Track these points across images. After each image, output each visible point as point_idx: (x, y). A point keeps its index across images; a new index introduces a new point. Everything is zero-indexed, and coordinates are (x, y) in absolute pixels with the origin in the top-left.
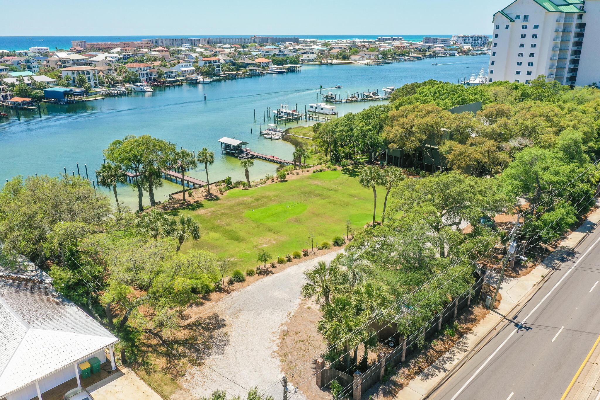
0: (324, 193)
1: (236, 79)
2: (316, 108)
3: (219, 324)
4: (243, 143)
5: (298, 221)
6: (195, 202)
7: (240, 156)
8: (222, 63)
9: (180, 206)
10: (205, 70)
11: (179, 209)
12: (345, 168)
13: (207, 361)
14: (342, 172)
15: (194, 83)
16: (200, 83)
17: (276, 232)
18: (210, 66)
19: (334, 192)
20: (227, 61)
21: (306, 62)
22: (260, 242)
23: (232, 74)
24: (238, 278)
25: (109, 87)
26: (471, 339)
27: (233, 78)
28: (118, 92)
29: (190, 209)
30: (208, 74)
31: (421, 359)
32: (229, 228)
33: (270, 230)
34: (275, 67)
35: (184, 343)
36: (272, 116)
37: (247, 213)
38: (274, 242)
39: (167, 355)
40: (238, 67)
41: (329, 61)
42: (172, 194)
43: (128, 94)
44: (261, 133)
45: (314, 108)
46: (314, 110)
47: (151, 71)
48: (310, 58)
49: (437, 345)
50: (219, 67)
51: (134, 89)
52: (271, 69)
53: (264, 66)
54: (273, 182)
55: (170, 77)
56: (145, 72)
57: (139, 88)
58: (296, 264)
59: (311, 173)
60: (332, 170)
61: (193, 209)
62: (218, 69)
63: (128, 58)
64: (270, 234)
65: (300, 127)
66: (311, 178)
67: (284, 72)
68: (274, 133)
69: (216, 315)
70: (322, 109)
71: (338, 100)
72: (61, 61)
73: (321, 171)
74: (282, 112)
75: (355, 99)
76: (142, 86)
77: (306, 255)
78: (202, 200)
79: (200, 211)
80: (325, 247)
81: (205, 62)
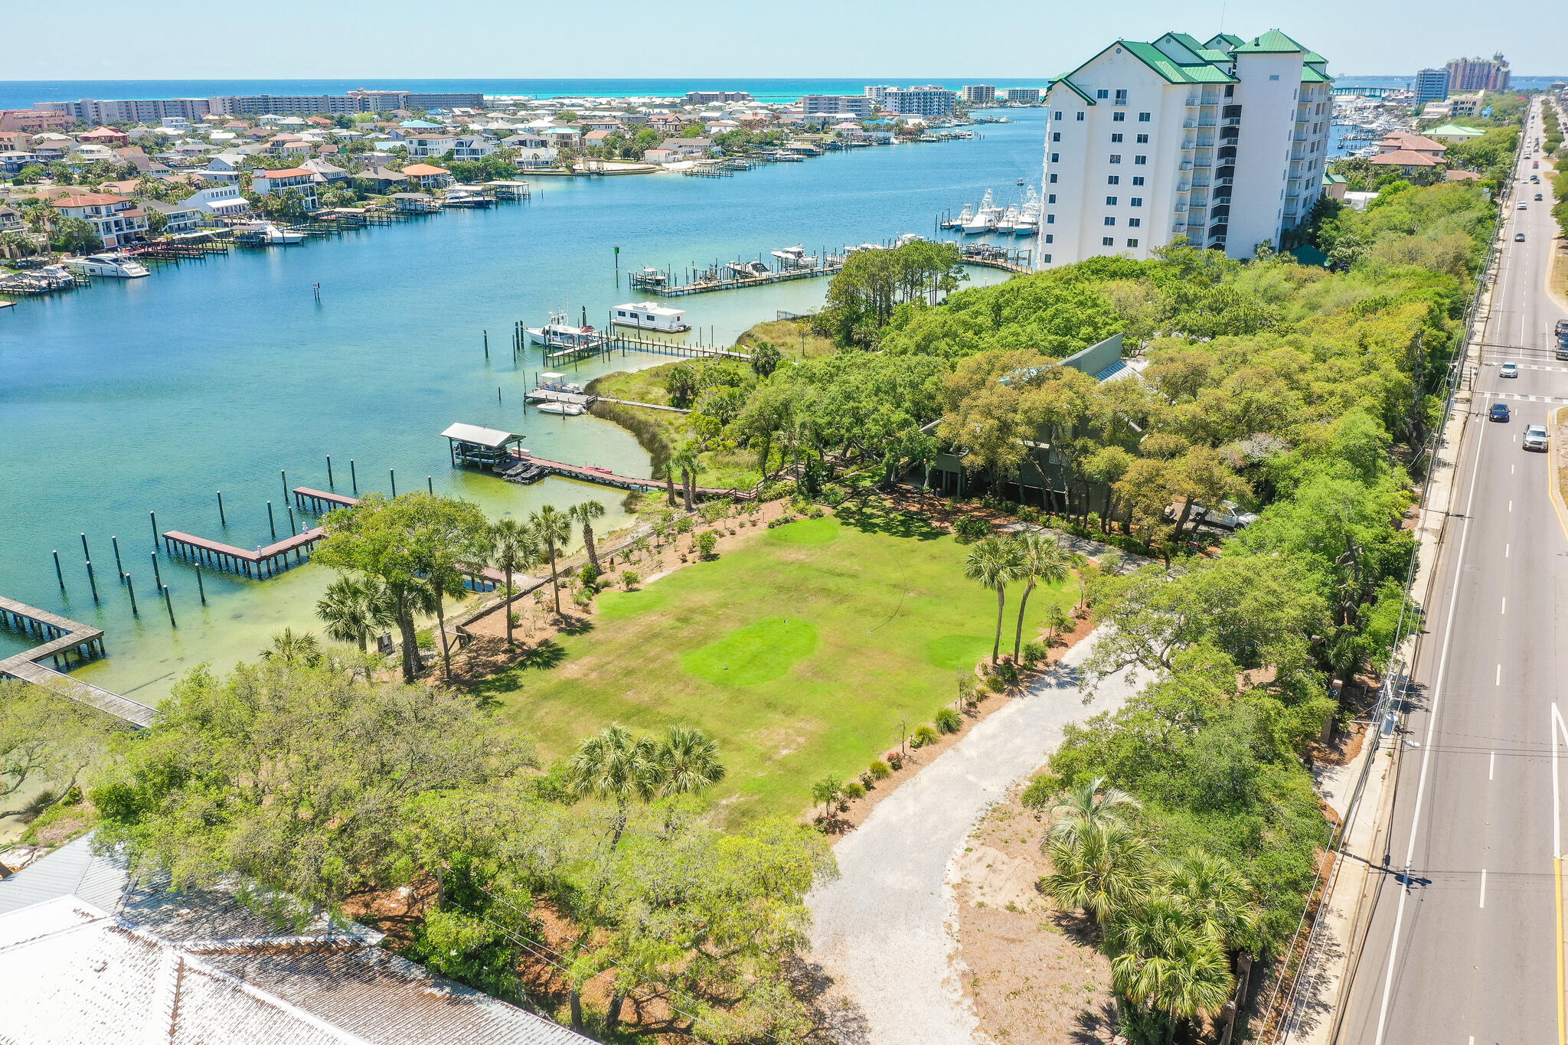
0: (832, 583)
1: (365, 226)
2: (634, 315)
3: (815, 978)
4: (514, 438)
5: (818, 672)
6: (540, 644)
7: (509, 472)
8: (318, 183)
9: (512, 660)
10: (275, 204)
11: (511, 668)
12: (840, 508)
14: (839, 520)
15: (255, 244)
16: (272, 244)
17: (790, 712)
18: (291, 194)
19: (851, 581)
20: (331, 177)
21: (531, 169)
22: (771, 744)
23: (354, 216)
25: (13, 267)
26: (1336, 927)
27: (358, 224)
28: (49, 284)
29: (539, 665)
30: (286, 215)
33: (770, 705)
34: (462, 190)
36: (527, 341)
37: (685, 662)
38: (801, 740)
40: (364, 192)
41: (593, 166)
42: (464, 625)
43: (77, 286)
44: (526, 397)
45: (628, 315)
46: (628, 320)
47: (129, 214)
48: (542, 159)
50: (312, 194)
51: (92, 270)
52: (453, 195)
53: (432, 185)
54: (684, 561)
55: (179, 229)
56: (112, 219)
57: (109, 268)
58: (886, 793)
59: (762, 529)
60: (812, 517)
61: (547, 664)
62: (310, 199)
63: (20, 167)
64: (776, 717)
65: (620, 374)
66: (772, 544)
67: (489, 202)
68: (562, 396)
70: (650, 318)
71: (674, 288)
73: (787, 521)
74: (555, 333)
75: (714, 283)
76: (115, 260)
77: (896, 767)
78: (552, 634)
79: (567, 670)
80: (925, 738)
81: (274, 183)
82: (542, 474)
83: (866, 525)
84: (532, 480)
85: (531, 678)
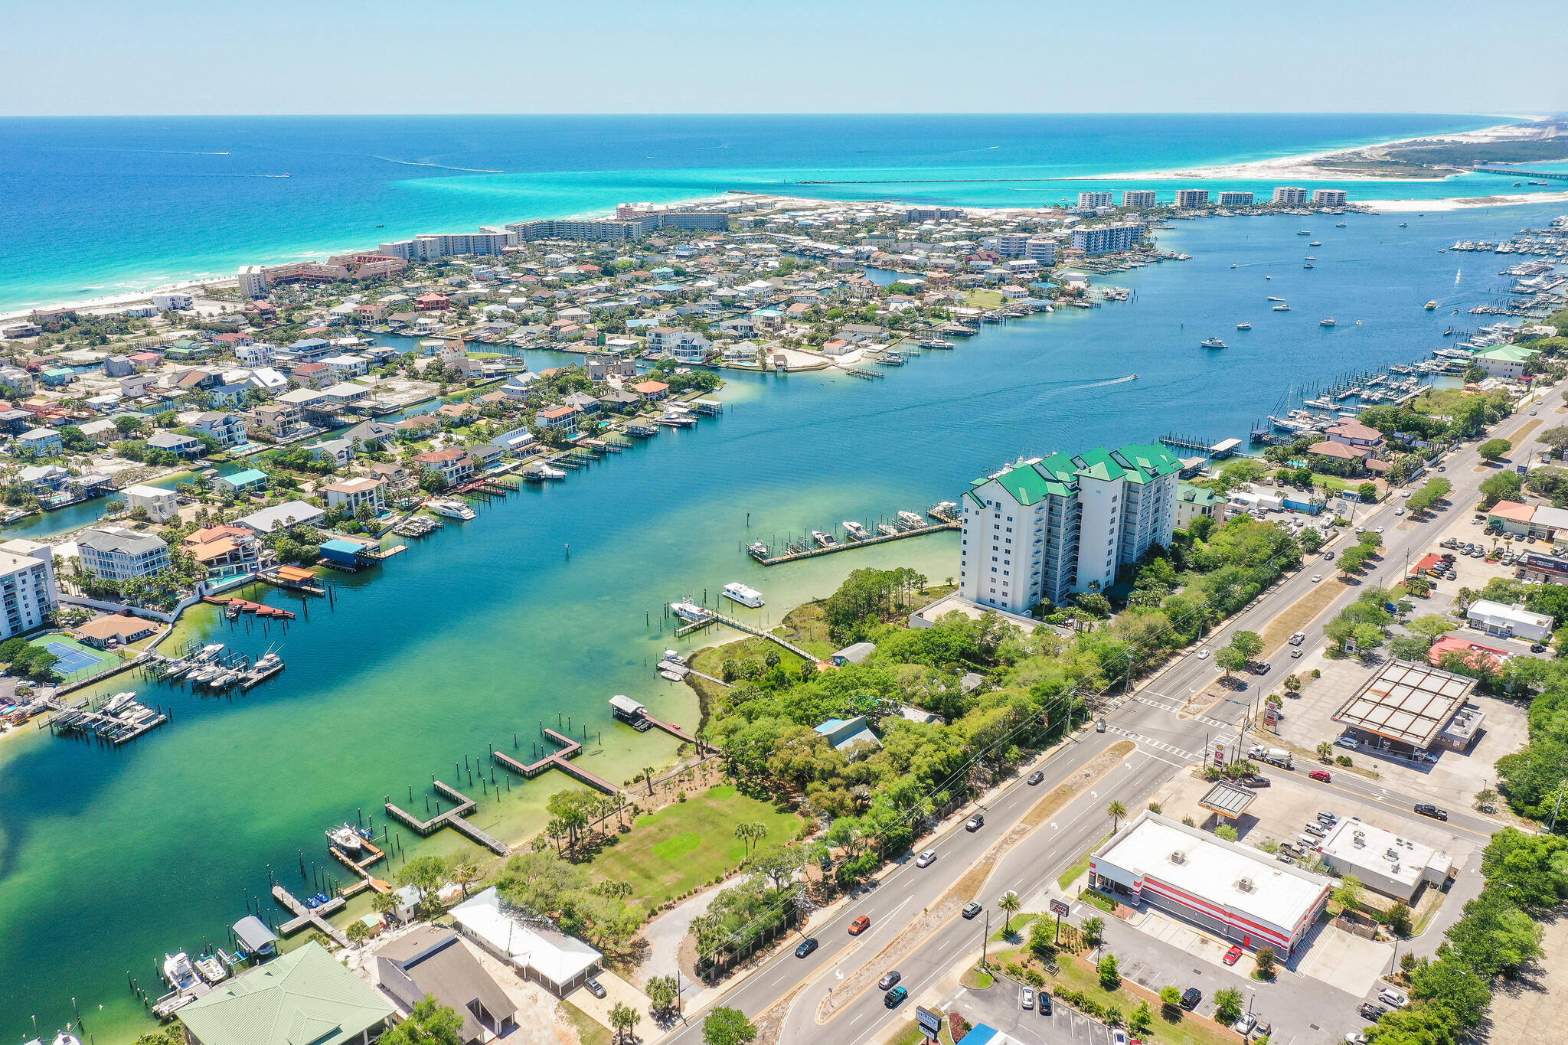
0: (717, 819)
2: (734, 593)
3: (646, 944)
6: (612, 836)
7: (634, 724)
8: (578, 413)
10: (550, 437)
12: (739, 780)
13: (643, 964)
14: (736, 787)
15: (535, 481)
17: (676, 871)
19: (724, 818)
20: (587, 408)
21: (735, 363)
22: (665, 880)
24: (653, 913)
26: (779, 949)
28: (423, 531)
29: (610, 844)
30: (555, 443)
31: (748, 961)
32: (641, 866)
33: (672, 867)
35: (629, 955)
38: (675, 879)
39: (623, 961)
40: (608, 412)
44: (657, 665)
45: (731, 592)
47: (463, 463)
49: (759, 953)
50: (574, 424)
51: (444, 513)
53: (657, 399)
55: (491, 466)
56: (454, 469)
57: (453, 513)
60: (727, 784)
61: (612, 845)
62: (572, 429)
64: (671, 871)
65: (709, 648)
66: (706, 797)
68: (674, 667)
69: (643, 939)
70: (742, 597)
72: (283, 414)
73: (717, 785)
74: (685, 611)
75: (796, 554)
77: (697, 892)
78: (616, 833)
79: (619, 847)
80: (709, 884)
81: (550, 421)
82: (649, 727)
83: (745, 792)
84: (645, 730)
85: (606, 850)
